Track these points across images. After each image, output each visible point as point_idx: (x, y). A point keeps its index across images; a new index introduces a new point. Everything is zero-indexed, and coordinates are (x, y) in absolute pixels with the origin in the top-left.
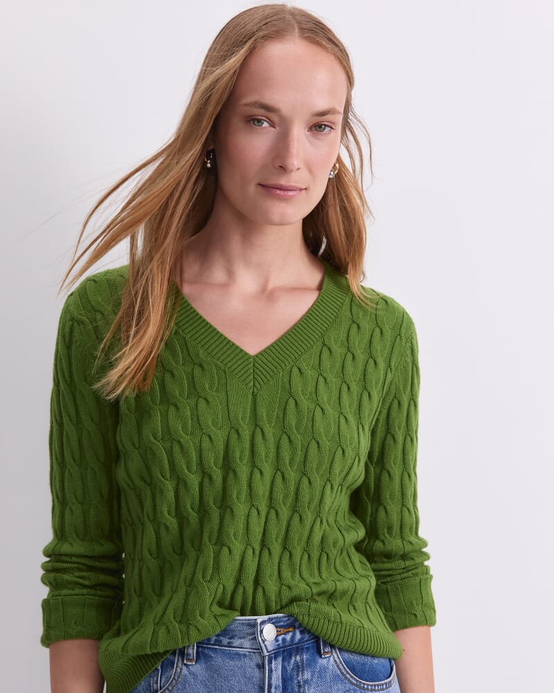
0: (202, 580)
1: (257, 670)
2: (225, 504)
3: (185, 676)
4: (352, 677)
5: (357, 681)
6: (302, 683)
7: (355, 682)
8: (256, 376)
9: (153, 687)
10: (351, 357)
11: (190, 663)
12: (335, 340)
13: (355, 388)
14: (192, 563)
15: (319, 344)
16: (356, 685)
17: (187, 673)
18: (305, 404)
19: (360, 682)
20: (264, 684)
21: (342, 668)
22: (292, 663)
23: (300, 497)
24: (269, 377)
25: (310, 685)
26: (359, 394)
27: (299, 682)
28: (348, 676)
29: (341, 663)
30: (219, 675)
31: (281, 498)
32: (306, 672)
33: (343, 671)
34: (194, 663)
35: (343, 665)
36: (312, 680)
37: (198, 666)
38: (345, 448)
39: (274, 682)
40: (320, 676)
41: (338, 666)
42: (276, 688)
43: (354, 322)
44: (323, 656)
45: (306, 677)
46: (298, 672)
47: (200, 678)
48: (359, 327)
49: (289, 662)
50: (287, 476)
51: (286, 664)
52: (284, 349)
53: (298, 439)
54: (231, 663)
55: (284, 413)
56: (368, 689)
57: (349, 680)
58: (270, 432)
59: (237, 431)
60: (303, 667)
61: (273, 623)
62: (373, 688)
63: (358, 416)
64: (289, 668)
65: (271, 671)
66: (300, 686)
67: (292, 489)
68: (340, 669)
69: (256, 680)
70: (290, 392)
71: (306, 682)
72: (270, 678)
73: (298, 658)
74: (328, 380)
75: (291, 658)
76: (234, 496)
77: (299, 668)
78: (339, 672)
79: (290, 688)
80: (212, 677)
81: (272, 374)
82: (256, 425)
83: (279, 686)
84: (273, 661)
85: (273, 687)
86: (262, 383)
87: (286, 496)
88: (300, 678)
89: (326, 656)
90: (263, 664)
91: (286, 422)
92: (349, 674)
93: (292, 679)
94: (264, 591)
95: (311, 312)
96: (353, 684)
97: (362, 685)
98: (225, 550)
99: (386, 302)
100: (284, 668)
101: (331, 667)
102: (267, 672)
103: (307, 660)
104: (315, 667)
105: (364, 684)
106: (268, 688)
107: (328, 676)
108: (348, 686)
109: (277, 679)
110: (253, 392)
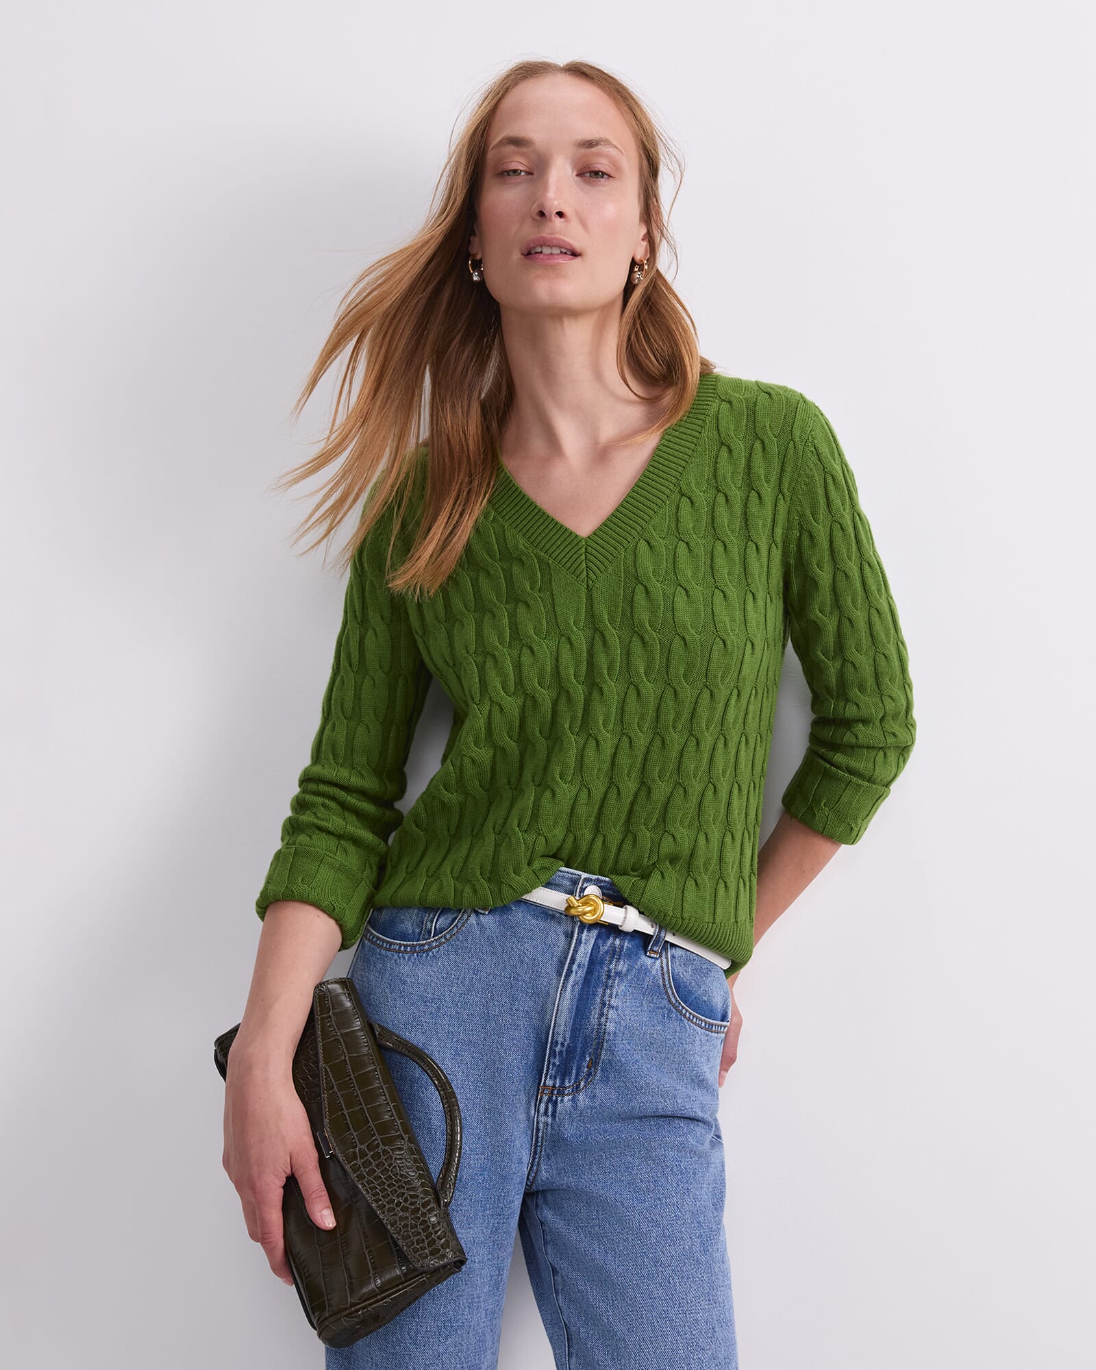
0: (517, 829)
1: (562, 938)
2: (553, 734)
3: (472, 925)
4: (673, 994)
5: (677, 1000)
6: (612, 974)
7: (674, 1002)
8: (590, 564)
9: (426, 925)
10: (724, 498)
11: (483, 912)
12: (696, 481)
13: (734, 543)
14: (505, 805)
15: (675, 496)
16: (674, 1006)
17: (474, 922)
18: (657, 589)
19: (680, 1003)
20: (566, 958)
21: (666, 978)
22: (609, 944)
23: (662, 716)
24: (607, 563)
25: (622, 981)
26: (742, 550)
27: (609, 971)
28: (669, 991)
29: (669, 973)
30: (514, 934)
31: (636, 720)
32: (622, 963)
33: (667, 983)
34: (487, 913)
35: (669, 976)
36: (626, 975)
37: (491, 917)
38: (725, 638)
39: (579, 957)
40: (637, 976)
41: (663, 974)
42: (579, 966)
43: (723, 444)
44: (648, 954)
45: (620, 968)
46: (612, 959)
47: (488, 932)
48: (730, 451)
49: (604, 942)
50: (643, 690)
51: (600, 942)
52: (625, 519)
53: (653, 637)
54: (534, 922)
55: (632, 608)
56: (685, 1015)
57: (668, 996)
58: (612, 634)
59: (569, 639)
60: (620, 955)
61: (600, 887)
62: (691, 1017)
63: (744, 582)
64: (604, 949)
65: (579, 942)
66: (609, 977)
67: (651, 707)
68: (664, 979)
69: (558, 951)
70: (637, 578)
71: (618, 974)
72: (576, 951)
73: (618, 942)
74: (692, 544)
75: (608, 938)
76: (567, 726)
77: (615, 954)
78: (661, 983)
79: (596, 974)
80: (504, 935)
81: (610, 558)
82: (596, 629)
83: (584, 965)
84: (585, 931)
85: (576, 964)
86: (597, 571)
87: (642, 717)
88: (612, 966)
89: (652, 955)
90: (573, 933)
91: (635, 617)
92: (671, 988)
93: (601, 963)
94: (604, 841)
95: (658, 452)
96: (670, 1001)
97: (680, 1008)
98: (548, 794)
99: (769, 394)
100: (596, 947)
101: (654, 972)
102: (574, 941)
103: (628, 949)
104: (635, 962)
105: (683, 1008)
106: (570, 963)
107: (648, 981)
108: (665, 1002)
109: (584, 954)
110: (588, 586)
